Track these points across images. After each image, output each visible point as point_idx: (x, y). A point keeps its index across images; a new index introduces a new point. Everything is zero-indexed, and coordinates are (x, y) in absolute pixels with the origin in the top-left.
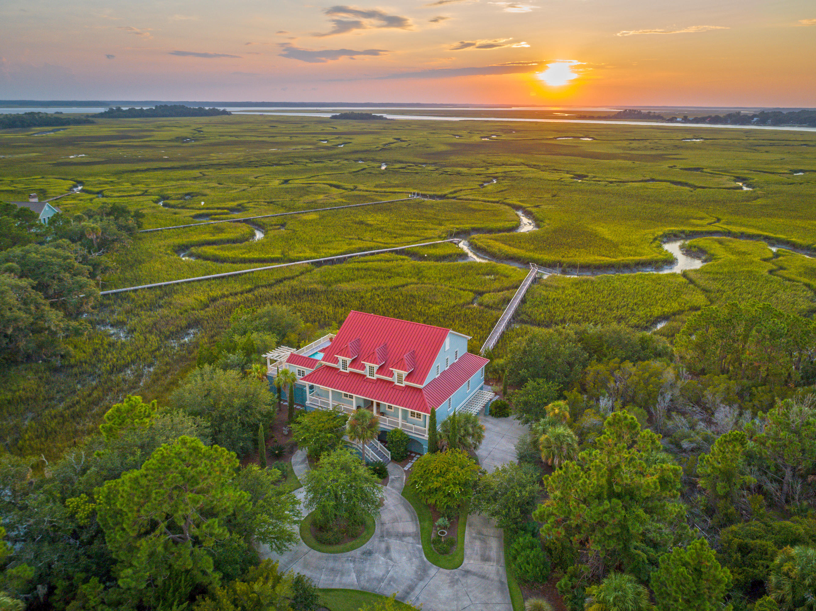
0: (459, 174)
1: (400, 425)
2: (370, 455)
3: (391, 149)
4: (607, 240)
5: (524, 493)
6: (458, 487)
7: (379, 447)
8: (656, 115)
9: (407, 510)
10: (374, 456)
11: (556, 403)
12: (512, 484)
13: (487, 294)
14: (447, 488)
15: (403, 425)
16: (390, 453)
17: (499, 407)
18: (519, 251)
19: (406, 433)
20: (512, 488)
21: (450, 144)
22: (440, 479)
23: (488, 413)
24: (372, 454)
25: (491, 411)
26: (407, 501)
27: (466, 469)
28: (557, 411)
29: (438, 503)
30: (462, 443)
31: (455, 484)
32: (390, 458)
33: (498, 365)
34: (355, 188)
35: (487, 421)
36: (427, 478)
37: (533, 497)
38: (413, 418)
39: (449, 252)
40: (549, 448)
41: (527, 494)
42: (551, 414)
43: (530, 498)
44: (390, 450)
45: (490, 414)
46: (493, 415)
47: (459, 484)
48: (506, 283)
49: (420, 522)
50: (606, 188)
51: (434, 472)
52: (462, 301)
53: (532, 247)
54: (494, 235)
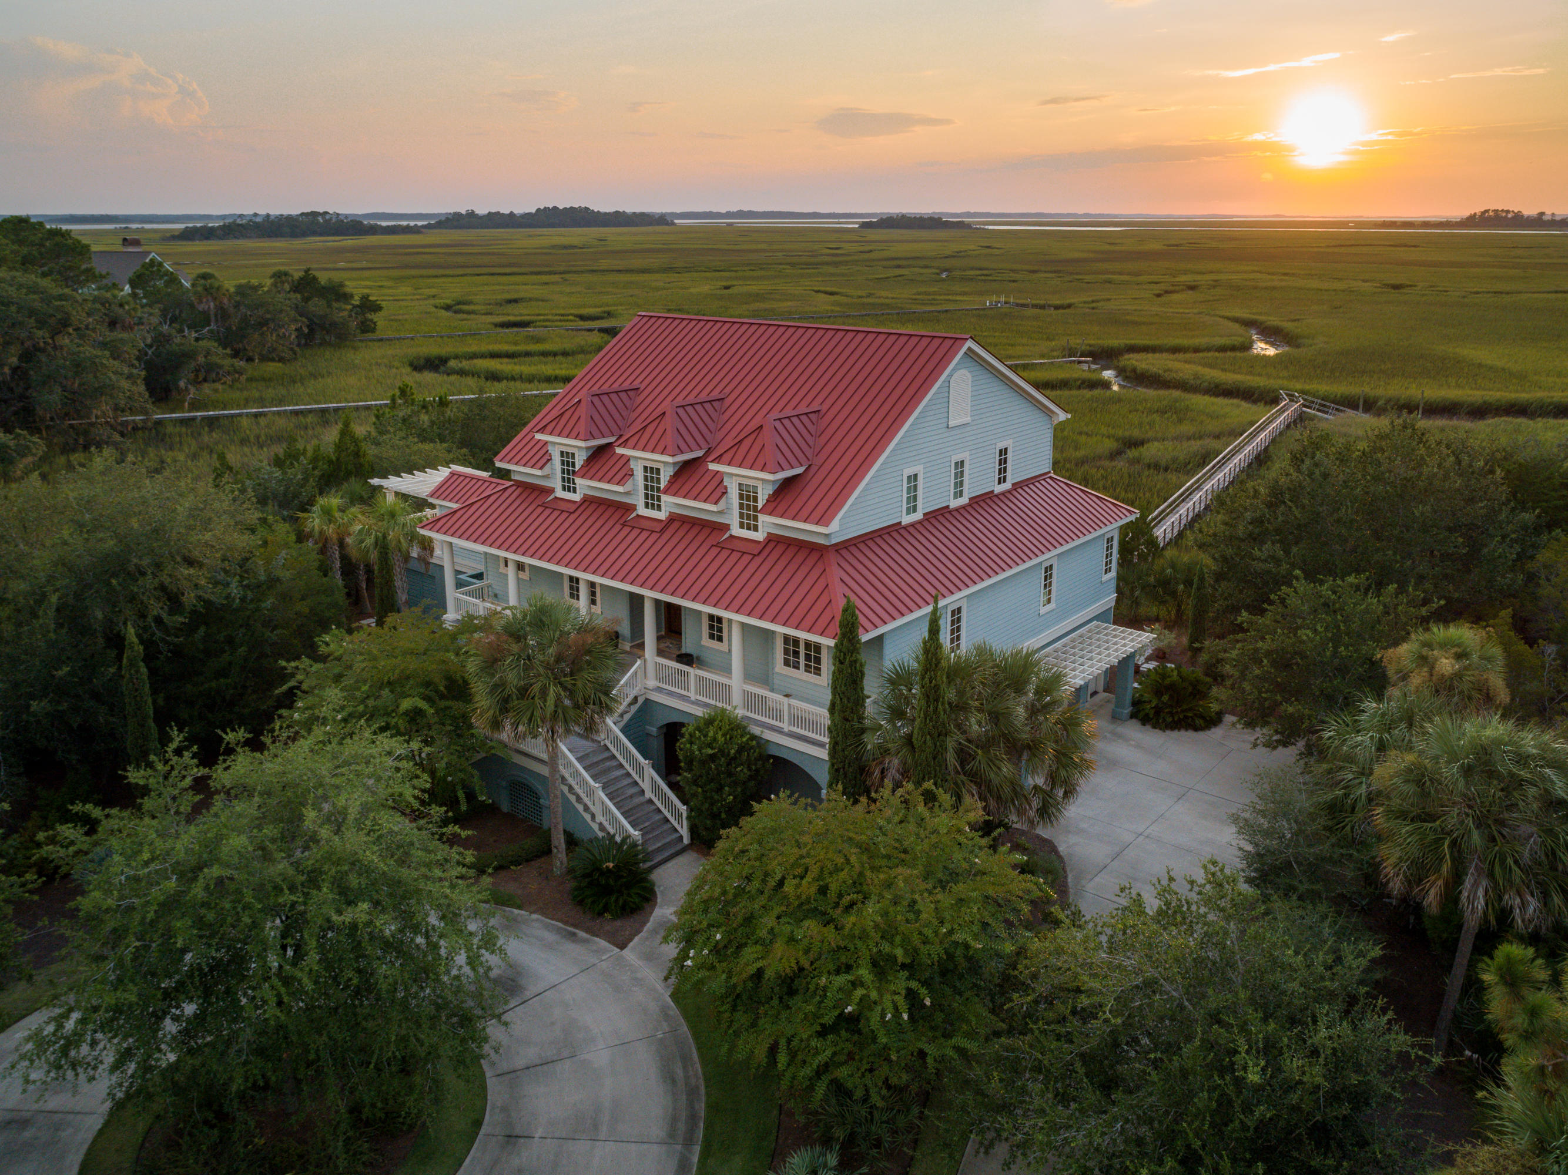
0: (1110, 282)
1: (737, 698)
2: (596, 809)
3: (969, 256)
4: (1491, 368)
5: (1294, 1064)
6: (900, 982)
7: (646, 786)
8: (1557, 218)
9: (669, 1078)
10: (614, 820)
11: (1439, 632)
12: (1214, 999)
13: (1156, 444)
14: (841, 980)
15: (751, 700)
16: (683, 809)
17: (1171, 687)
18: (1249, 378)
19: (756, 730)
20: (1215, 1018)
21: (1095, 252)
22: (811, 927)
23: (1128, 710)
24: (606, 811)
25: (1136, 703)
26: (685, 1029)
27: (960, 889)
28: (1446, 665)
29: (782, 1058)
30: (975, 777)
31: (881, 966)
32: (684, 832)
33: (1173, 566)
34: (869, 295)
35: (1119, 736)
36: (749, 920)
37: (1359, 1098)
38: (790, 671)
39: (1060, 377)
40: (1431, 818)
41: (1316, 1075)
42: (1416, 680)
43: (1334, 1097)
44: (684, 803)
45: (1133, 716)
46: (1145, 720)
47: (910, 968)
48: (1212, 426)
49: (705, 1154)
50: (1466, 300)
51: (789, 888)
52: (1080, 454)
53: (1285, 373)
54: (1181, 356)
